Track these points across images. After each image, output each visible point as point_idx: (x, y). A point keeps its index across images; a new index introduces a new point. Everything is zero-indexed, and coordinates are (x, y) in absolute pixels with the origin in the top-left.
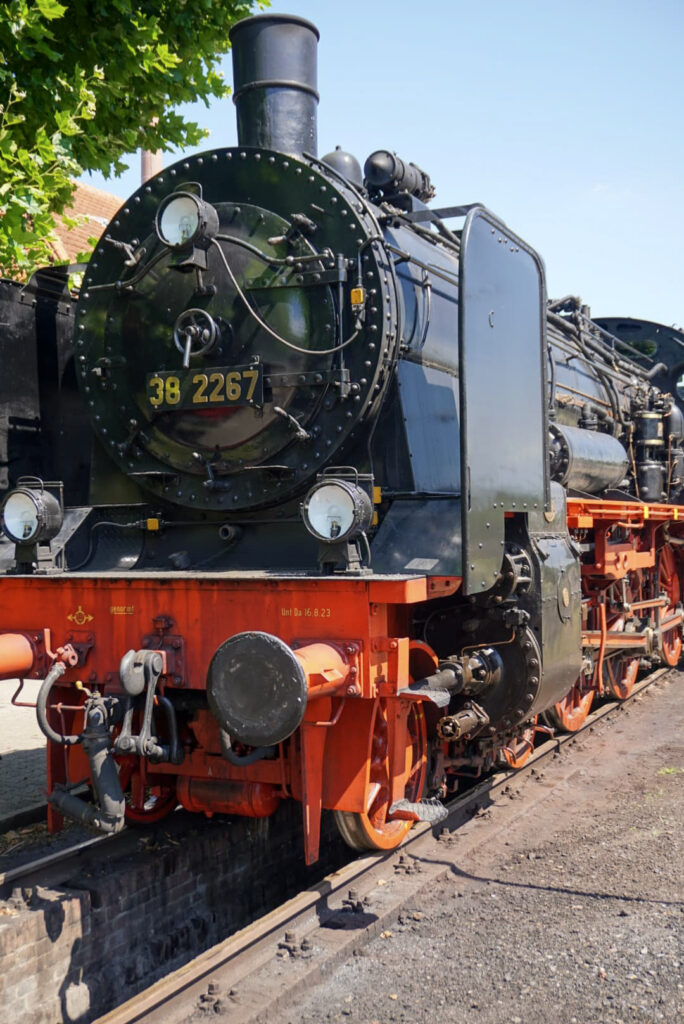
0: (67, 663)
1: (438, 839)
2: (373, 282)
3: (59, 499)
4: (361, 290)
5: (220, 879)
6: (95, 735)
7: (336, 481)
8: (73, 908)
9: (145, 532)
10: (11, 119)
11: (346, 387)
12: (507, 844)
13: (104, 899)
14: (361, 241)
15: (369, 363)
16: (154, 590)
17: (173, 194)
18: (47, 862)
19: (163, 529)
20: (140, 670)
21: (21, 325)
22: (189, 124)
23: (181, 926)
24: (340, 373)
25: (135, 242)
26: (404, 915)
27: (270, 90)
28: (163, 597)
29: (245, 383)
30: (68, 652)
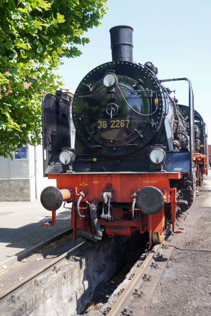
0: (83, 196)
1: (166, 240)
2: (160, 97)
4: (157, 99)
5: (107, 254)
6: (94, 215)
7: (159, 148)
8: (84, 260)
9: (92, 162)
10: (49, 49)
11: (153, 124)
12: (182, 241)
14: (156, 87)
15: (159, 118)
16: (106, 177)
17: (106, 73)
19: (97, 161)
20: (107, 197)
21: (53, 106)
23: (101, 266)
24: (152, 120)
25: (91, 85)
26: (171, 258)
27: (123, 45)
28: (108, 178)
29: (126, 123)
30: (82, 193)
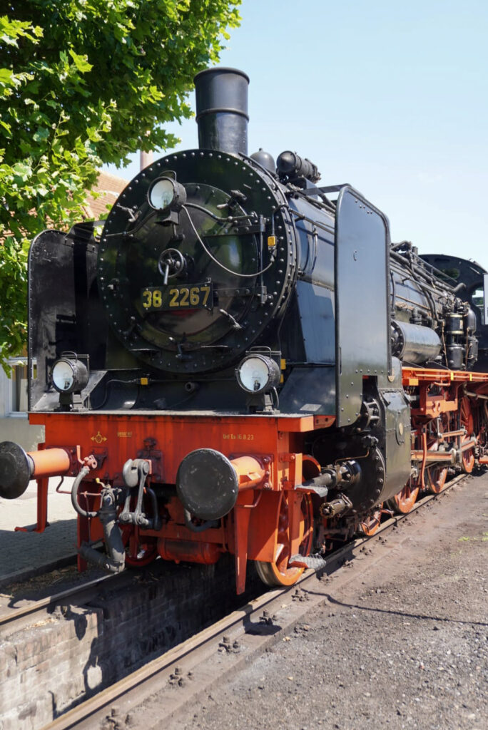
0: (90, 467)
1: (320, 579)
2: (281, 233)
3: (86, 365)
4: (274, 237)
5: (184, 602)
6: (106, 512)
7: (258, 355)
8: (92, 619)
9: (139, 386)
10: (60, 133)
11: (264, 297)
12: (363, 583)
13: (112, 615)
14: (274, 207)
15: (279, 282)
16: (145, 422)
17: (159, 177)
18: (77, 590)
19: (150, 384)
20: (135, 472)
21: (65, 258)
22: (169, 135)
23: (159, 631)
24: (261, 289)
25: (135, 207)
26: (298, 627)
27: (219, 114)
28: (150, 427)
29: (202, 294)
30: (91, 460)
